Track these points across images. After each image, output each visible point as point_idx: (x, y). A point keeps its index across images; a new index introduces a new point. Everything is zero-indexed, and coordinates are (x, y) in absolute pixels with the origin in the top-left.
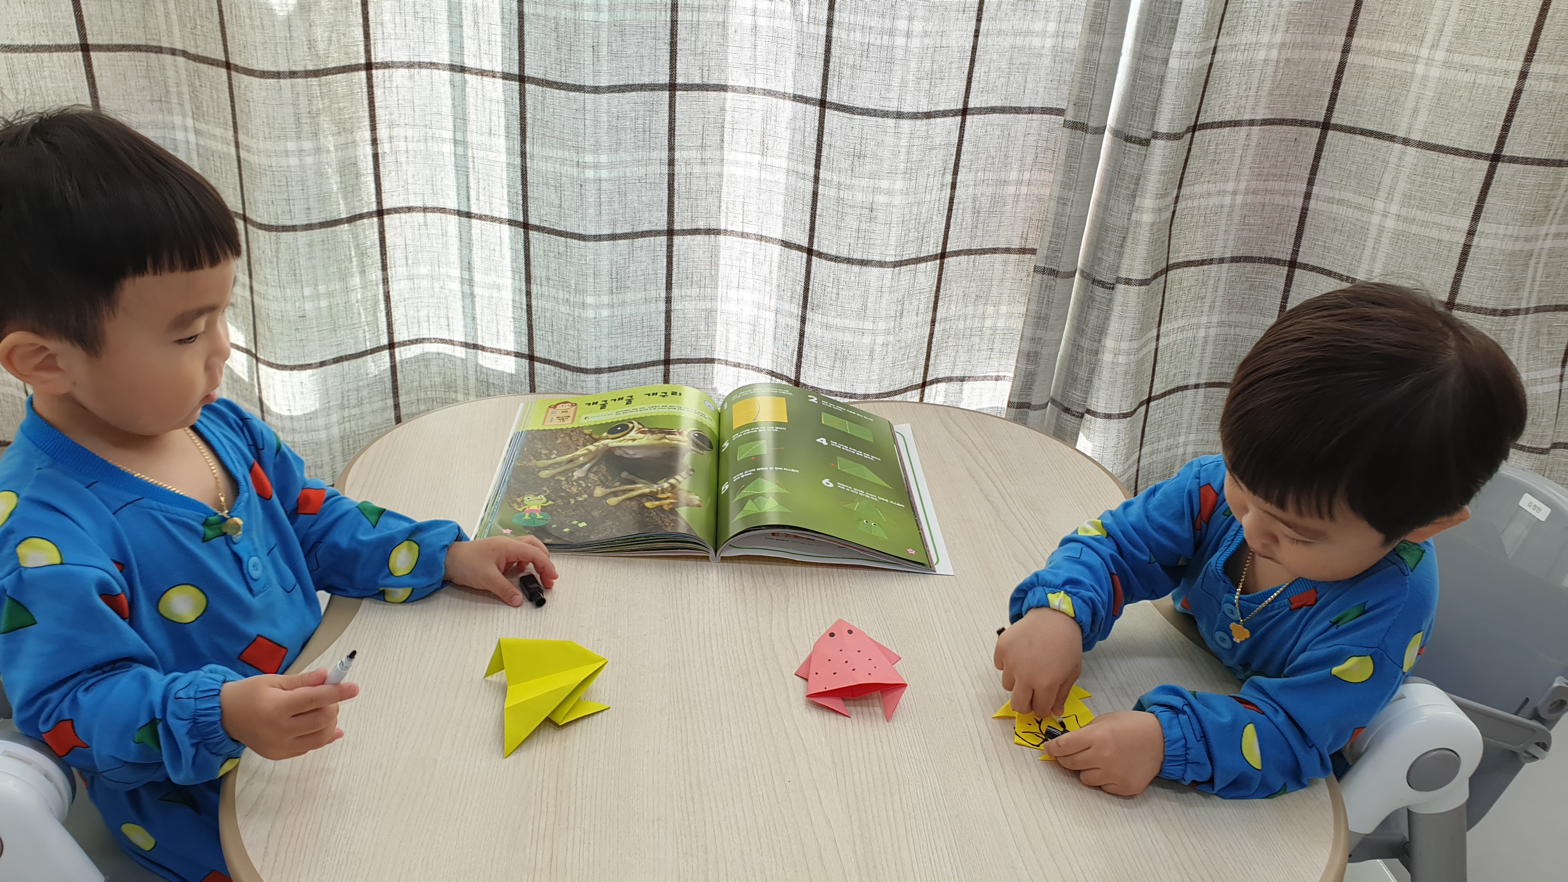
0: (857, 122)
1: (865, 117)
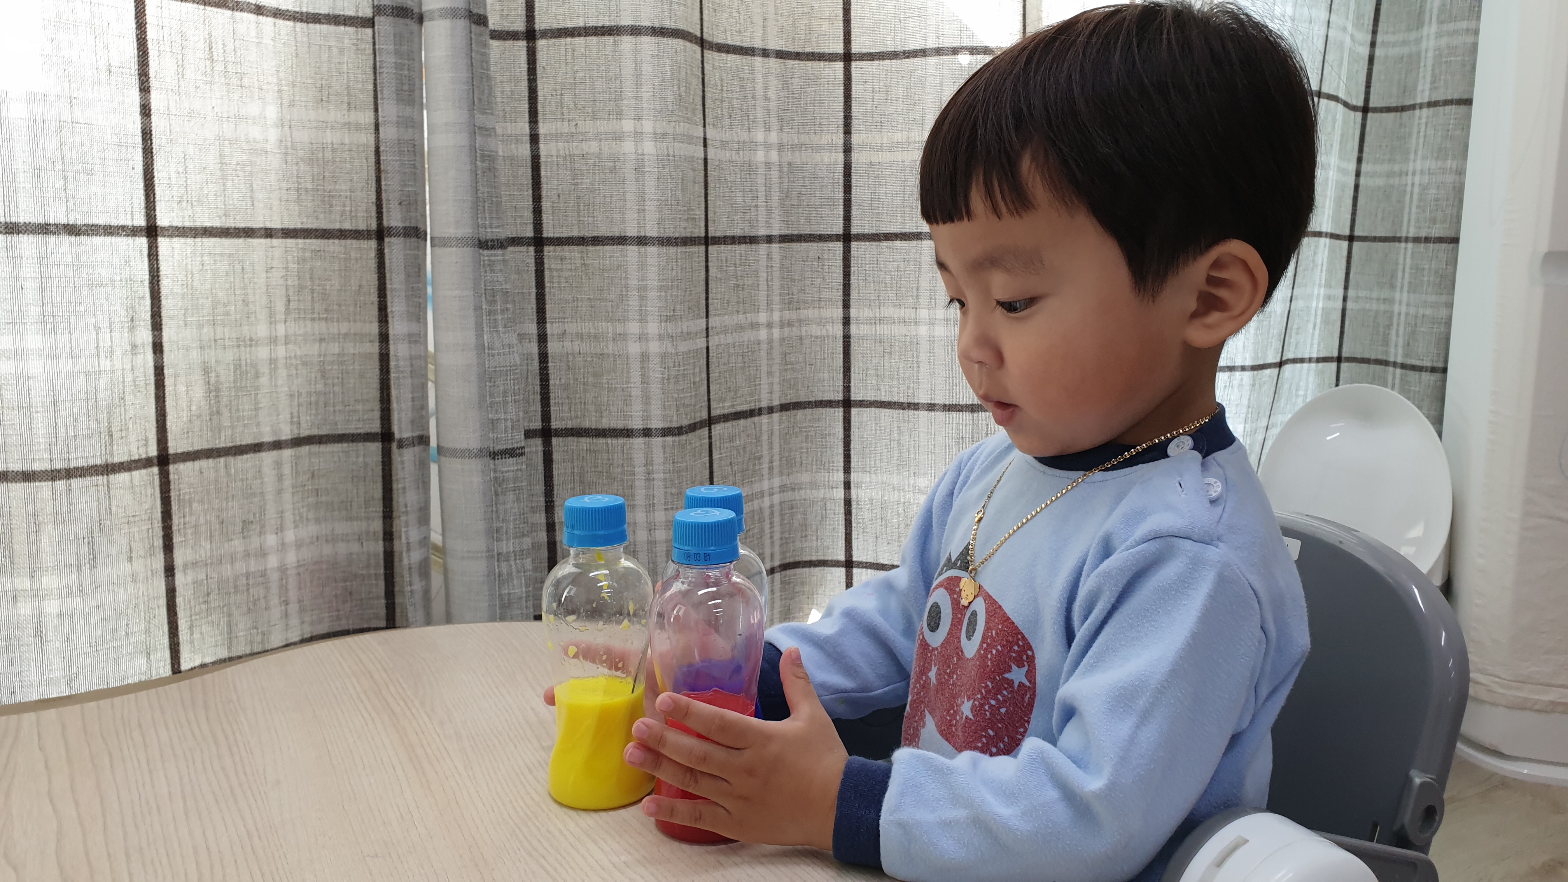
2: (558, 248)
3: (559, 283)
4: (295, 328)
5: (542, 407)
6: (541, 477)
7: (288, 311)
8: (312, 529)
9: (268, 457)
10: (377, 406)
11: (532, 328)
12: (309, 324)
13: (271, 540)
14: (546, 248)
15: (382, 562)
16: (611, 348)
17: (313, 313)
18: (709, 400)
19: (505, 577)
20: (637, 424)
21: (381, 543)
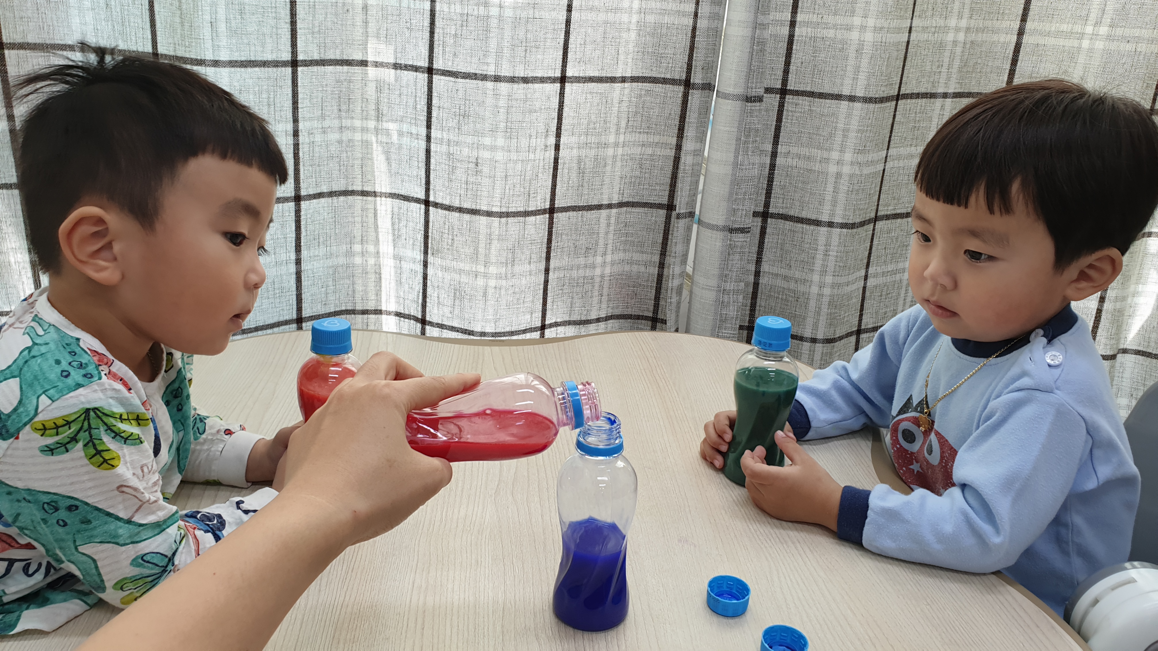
0: (461, 85)
1: (468, 80)
2: (796, 97)
3: (792, 120)
4: (628, 137)
5: (766, 198)
6: (757, 242)
7: (627, 127)
8: (621, 255)
9: (604, 213)
10: (668, 188)
11: (769, 147)
12: (637, 135)
13: (599, 259)
14: (787, 97)
15: (655, 280)
16: (817, 167)
17: (641, 129)
18: (878, 205)
19: (725, 304)
20: (825, 218)
21: (657, 269)
